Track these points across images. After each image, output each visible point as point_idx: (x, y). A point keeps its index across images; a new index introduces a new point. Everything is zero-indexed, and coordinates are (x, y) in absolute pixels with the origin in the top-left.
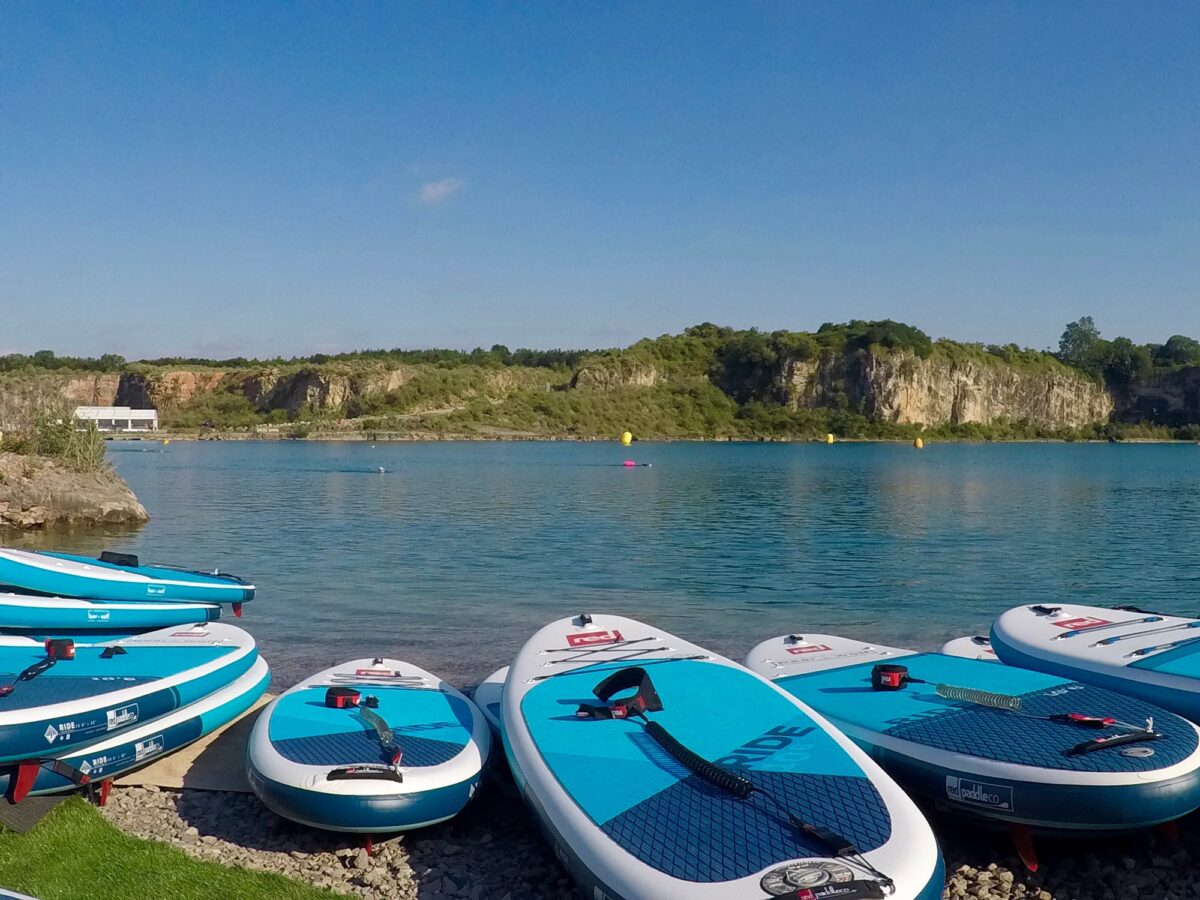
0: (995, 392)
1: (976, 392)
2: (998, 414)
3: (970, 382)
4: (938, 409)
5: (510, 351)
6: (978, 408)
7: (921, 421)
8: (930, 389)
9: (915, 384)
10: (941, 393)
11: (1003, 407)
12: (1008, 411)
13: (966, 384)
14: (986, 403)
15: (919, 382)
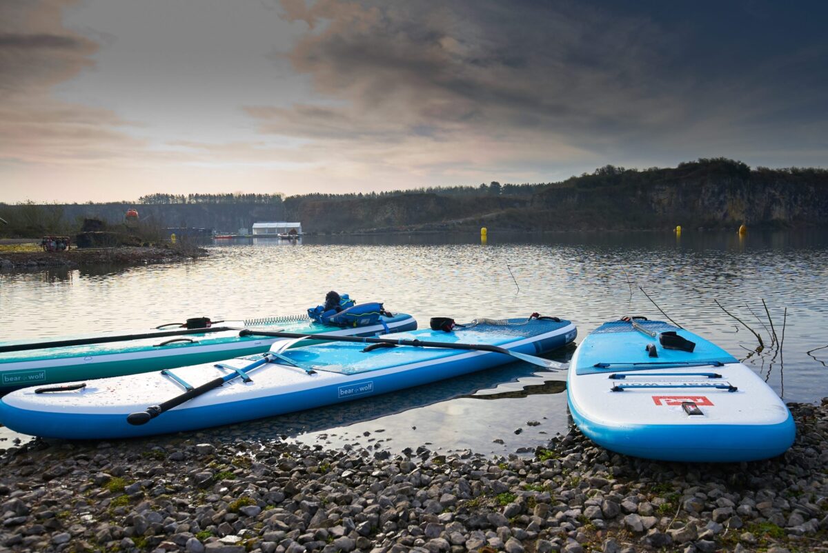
0: (795, 200)
1: (781, 200)
2: (797, 212)
3: (777, 194)
4: (754, 211)
5: (500, 184)
6: (783, 210)
7: (742, 219)
8: (749, 199)
9: (738, 196)
10: (757, 201)
11: (801, 208)
12: (804, 211)
13: (775, 195)
14: (788, 206)
15: (741, 194)
